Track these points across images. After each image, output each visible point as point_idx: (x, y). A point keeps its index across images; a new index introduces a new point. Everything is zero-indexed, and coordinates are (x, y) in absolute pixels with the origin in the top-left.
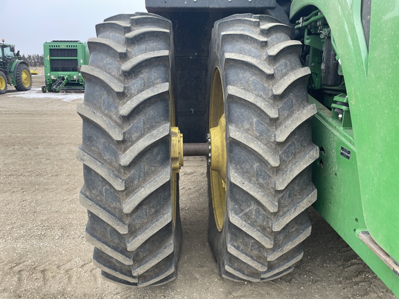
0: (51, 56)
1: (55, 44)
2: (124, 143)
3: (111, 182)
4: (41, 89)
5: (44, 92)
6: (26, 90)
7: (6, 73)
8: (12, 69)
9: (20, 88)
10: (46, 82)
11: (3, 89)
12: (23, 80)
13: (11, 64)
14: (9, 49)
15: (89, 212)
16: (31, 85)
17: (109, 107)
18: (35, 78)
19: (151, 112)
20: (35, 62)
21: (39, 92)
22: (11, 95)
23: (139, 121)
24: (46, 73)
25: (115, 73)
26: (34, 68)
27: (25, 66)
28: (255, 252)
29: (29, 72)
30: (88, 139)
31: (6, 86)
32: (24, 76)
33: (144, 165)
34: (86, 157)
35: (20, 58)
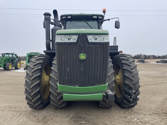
0: (29, 58)
1: (31, 54)
2: (32, 76)
3: (29, 82)
4: (24, 69)
5: (25, 70)
6: (19, 69)
7: (12, 63)
8: (15, 62)
9: (17, 68)
10: (26, 66)
11: (10, 69)
12: (18, 66)
13: (15, 60)
14: (15, 55)
15: (25, 88)
16: (20, 67)
17: (30, 71)
18: (23, 65)
19: (37, 71)
20: (24, 59)
21: (23, 70)
22: (13, 71)
23: (35, 73)
24: (26, 63)
25: (33, 65)
26: (23, 61)
27: (19, 61)
28: (55, 97)
29: (20, 63)
30: (27, 76)
31: (12, 68)
32: (19, 64)
33: (35, 80)
34: (26, 78)
35: (18, 58)
